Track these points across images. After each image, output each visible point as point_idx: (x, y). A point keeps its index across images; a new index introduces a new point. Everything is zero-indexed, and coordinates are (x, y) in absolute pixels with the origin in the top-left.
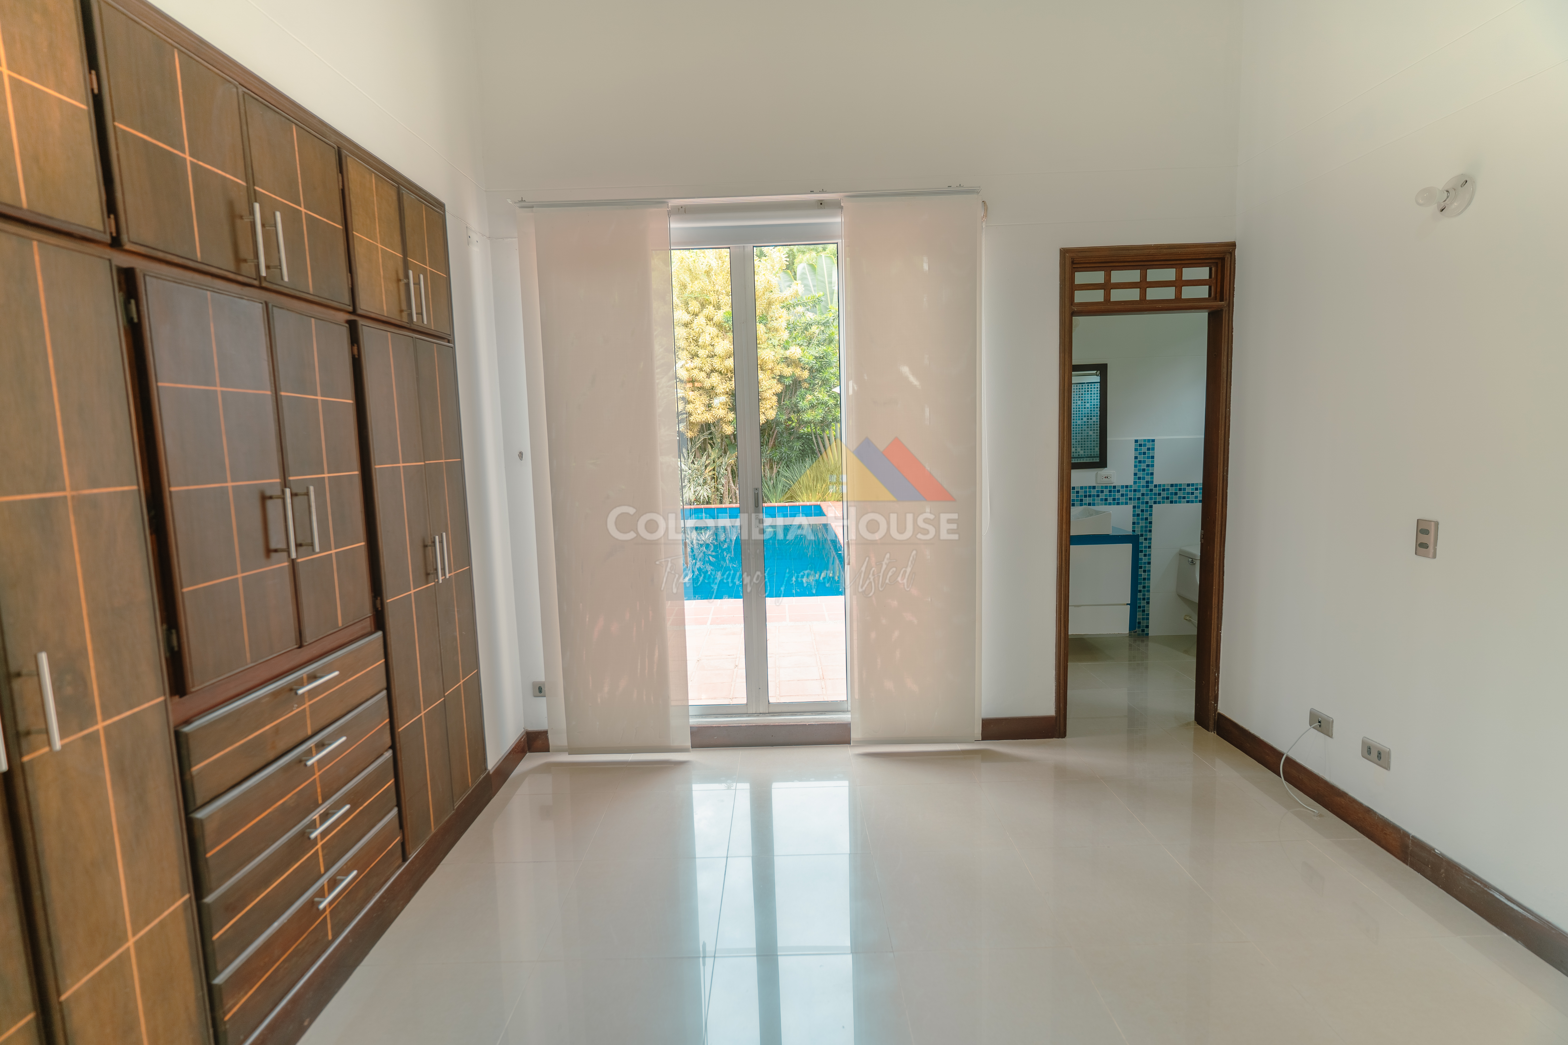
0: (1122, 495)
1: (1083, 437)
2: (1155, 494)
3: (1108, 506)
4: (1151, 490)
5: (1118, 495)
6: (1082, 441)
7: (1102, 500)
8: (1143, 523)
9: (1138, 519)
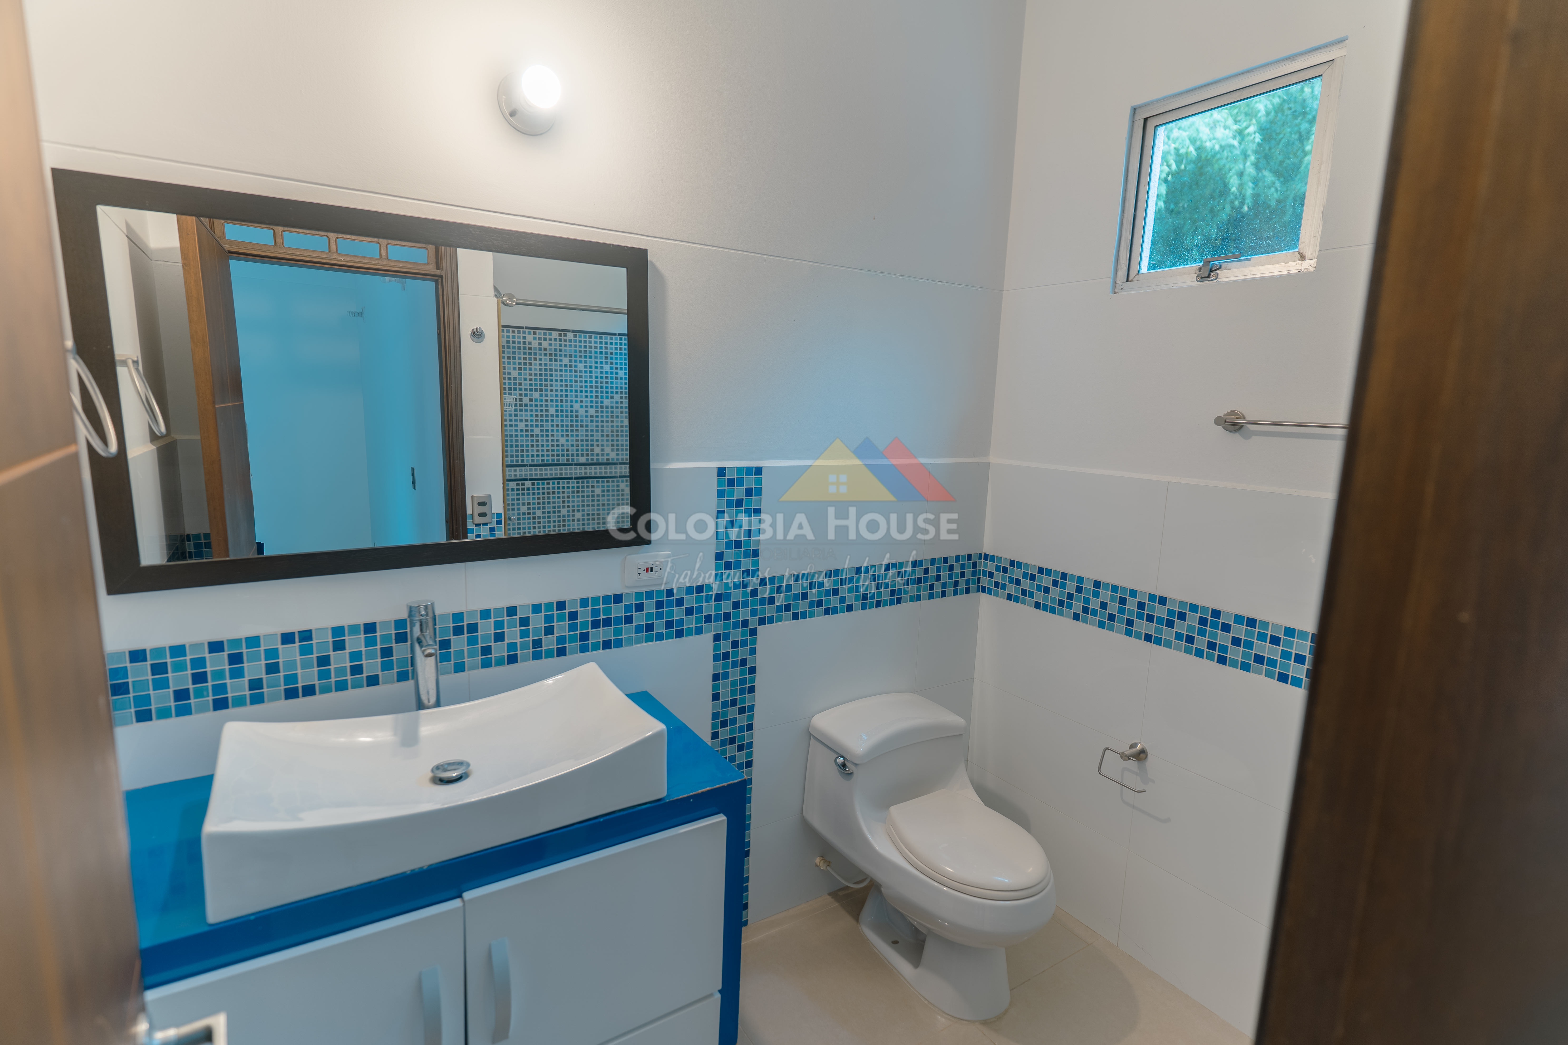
0: (689, 611)
1: (615, 429)
2: (762, 602)
3: (654, 643)
4: (754, 593)
5: (678, 613)
6: (613, 436)
7: (638, 629)
8: (735, 674)
9: (725, 666)
